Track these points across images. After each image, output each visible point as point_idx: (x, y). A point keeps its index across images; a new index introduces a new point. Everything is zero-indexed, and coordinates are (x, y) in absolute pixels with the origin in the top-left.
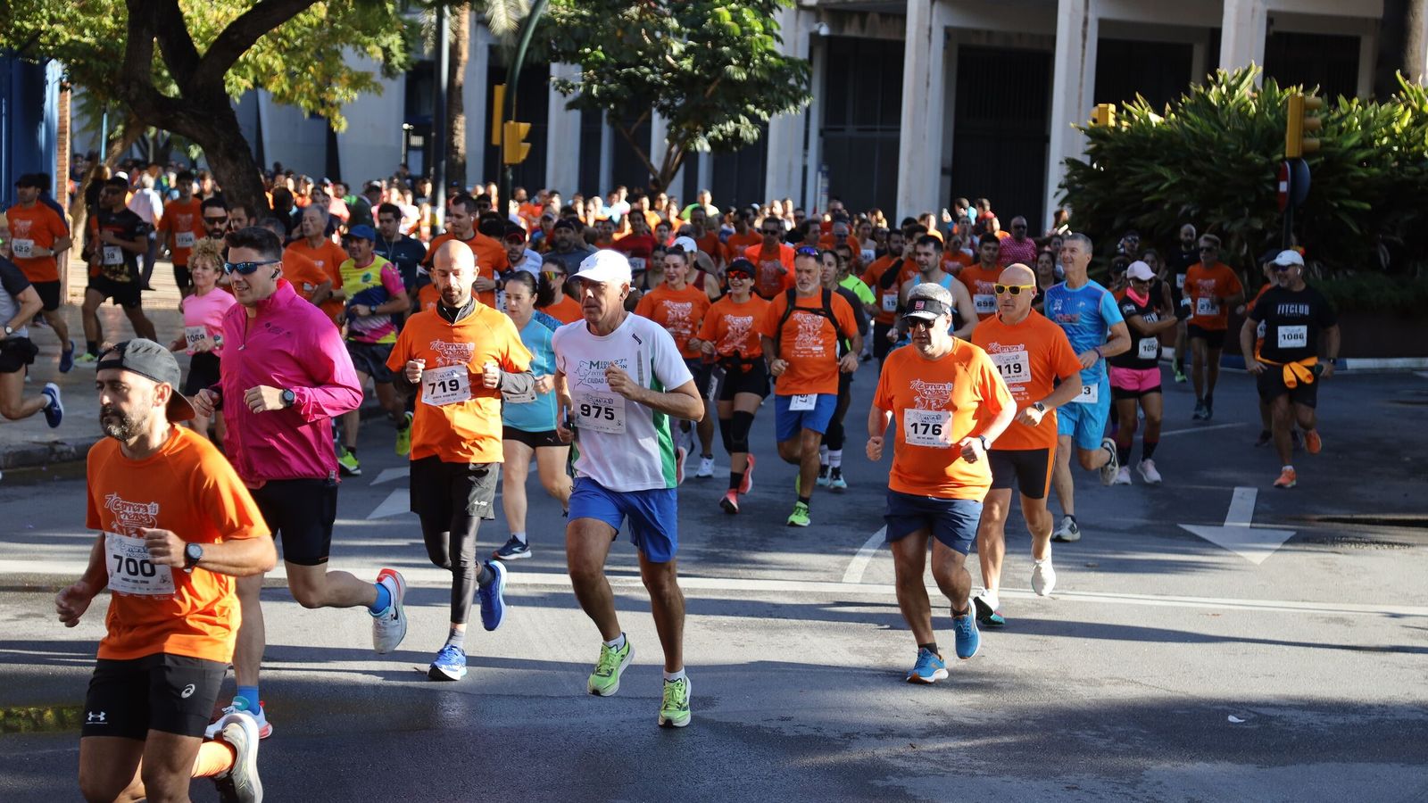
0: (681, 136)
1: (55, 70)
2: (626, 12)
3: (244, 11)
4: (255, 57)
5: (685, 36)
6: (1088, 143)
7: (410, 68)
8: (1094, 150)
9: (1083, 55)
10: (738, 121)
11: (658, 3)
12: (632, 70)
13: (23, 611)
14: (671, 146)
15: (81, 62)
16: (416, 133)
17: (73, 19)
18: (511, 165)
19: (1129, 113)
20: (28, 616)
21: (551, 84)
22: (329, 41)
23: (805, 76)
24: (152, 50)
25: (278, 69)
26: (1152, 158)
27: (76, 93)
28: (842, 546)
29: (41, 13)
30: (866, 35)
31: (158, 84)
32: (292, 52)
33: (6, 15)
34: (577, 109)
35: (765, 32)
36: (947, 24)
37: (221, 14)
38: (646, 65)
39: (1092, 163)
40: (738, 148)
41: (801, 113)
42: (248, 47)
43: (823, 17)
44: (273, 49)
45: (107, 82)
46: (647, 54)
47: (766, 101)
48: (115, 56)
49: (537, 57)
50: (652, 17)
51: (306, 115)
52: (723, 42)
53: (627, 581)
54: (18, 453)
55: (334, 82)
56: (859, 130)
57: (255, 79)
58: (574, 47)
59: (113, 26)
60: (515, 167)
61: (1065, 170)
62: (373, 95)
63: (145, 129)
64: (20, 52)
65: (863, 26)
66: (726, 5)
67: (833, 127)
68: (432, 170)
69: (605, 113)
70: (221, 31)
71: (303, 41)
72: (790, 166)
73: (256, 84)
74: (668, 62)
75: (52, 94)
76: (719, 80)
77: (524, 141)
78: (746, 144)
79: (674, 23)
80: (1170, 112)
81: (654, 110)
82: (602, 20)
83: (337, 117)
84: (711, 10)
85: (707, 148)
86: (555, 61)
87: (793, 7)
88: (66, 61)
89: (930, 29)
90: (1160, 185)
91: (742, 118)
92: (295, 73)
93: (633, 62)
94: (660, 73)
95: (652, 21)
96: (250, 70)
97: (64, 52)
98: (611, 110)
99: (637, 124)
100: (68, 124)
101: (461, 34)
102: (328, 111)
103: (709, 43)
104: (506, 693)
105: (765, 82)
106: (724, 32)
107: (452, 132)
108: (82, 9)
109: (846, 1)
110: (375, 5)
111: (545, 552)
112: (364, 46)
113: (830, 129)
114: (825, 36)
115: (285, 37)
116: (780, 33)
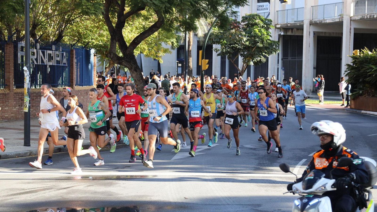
0: (246, 61)
1: (93, 51)
2: (232, 31)
3: (138, 35)
4: (140, 46)
5: (247, 36)
6: (352, 60)
7: (178, 47)
8: (354, 61)
9: (350, 37)
10: (261, 57)
11: (240, 28)
12: (234, 45)
13: (89, 184)
14: (244, 64)
15: (99, 49)
16: (179, 63)
17: (97, 38)
18: (204, 70)
19: (363, 52)
20: (90, 186)
21: (213, 50)
22: (158, 41)
23: (278, 45)
24: (116, 46)
25: (146, 49)
26: (370, 63)
27: (98, 57)
28: (292, 165)
29: (89, 37)
30: (293, 34)
31: (117, 54)
32: (149, 44)
33: (81, 38)
34: (220, 55)
35: (267, 35)
36: (314, 31)
37: (132, 36)
38: (237, 44)
39: (353, 65)
40: (261, 64)
41: (277, 55)
42: (139, 44)
43: (282, 30)
44: (145, 43)
45: (105, 53)
46: (237, 41)
47: (268, 52)
48: (107, 47)
49: (209, 43)
50: (238, 32)
51: (153, 60)
52: (256, 37)
53: (237, 175)
54: (86, 145)
55: (159, 51)
56: (291, 58)
57: (141, 51)
58: (219, 41)
59: (107, 40)
60: (205, 71)
61: (346, 67)
62: (169, 54)
63: (114, 64)
64: (85, 47)
65: (292, 32)
66: (257, 28)
67: (285, 58)
68: (184, 72)
69: (227, 56)
70: (132, 40)
71: (152, 42)
72: (274, 68)
73: (141, 52)
74: (243, 43)
75: (92, 57)
76: (256, 47)
77: (207, 64)
78: (263, 63)
79: (244, 33)
80: (374, 51)
81: (239, 55)
82: (225, 33)
83: (161, 60)
84: (253, 30)
85: (253, 64)
86: (214, 44)
87: (274, 28)
88: (96, 49)
89: (310, 32)
90: (372, 70)
91: (262, 56)
92: (150, 49)
93: (234, 43)
94: (240, 46)
95: (238, 33)
96: (139, 49)
97: (95, 47)
98: (228, 55)
99: (235, 59)
100: (96, 64)
101: (191, 38)
102: (158, 58)
103: (253, 38)
104: (208, 204)
105: (267, 47)
106: (257, 35)
107: (189, 63)
108: (99, 36)
109: (287, 26)
110: (170, 32)
111: (216, 168)
112: (167, 42)
113: (284, 58)
114: (283, 35)
115: (148, 41)
116: (271, 35)
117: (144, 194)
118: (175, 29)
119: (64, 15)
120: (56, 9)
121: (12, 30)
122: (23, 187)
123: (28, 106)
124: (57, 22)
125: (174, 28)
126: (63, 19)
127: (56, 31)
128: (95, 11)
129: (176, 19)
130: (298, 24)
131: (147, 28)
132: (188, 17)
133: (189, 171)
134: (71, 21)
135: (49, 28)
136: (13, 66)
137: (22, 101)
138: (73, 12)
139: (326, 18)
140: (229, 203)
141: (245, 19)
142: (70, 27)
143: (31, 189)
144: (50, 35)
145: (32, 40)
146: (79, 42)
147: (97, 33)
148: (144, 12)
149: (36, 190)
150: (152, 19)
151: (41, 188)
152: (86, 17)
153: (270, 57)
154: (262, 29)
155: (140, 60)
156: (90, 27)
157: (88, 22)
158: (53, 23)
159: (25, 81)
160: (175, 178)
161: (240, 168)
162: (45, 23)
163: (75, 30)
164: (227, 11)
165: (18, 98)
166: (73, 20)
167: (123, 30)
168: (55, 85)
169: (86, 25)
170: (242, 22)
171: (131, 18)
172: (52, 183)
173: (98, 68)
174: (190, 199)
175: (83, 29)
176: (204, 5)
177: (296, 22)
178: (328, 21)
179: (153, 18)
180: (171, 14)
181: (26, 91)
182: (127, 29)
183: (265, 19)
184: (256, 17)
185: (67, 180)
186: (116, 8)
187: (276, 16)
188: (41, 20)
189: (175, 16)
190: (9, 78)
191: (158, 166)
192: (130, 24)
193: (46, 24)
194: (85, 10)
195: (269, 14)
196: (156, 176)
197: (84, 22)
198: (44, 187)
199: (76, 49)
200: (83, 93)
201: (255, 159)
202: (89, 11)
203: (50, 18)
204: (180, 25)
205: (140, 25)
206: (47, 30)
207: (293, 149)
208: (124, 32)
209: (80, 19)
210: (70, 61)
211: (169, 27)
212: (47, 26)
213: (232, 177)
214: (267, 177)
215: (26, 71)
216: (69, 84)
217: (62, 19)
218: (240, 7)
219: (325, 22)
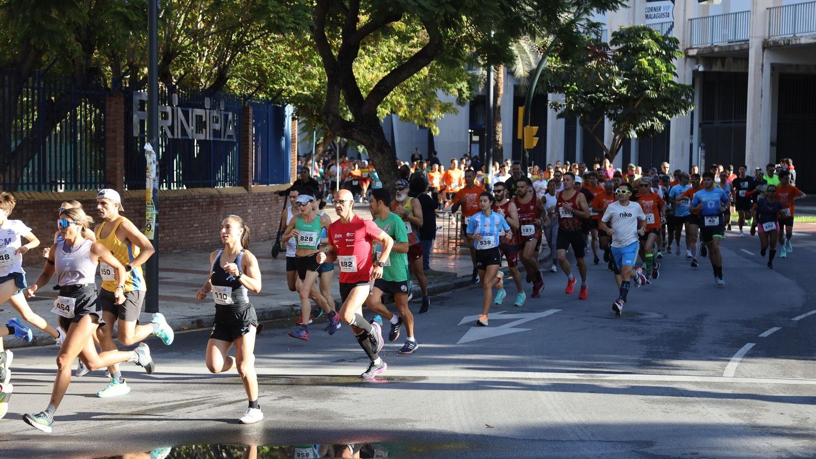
0: (621, 130)
1: (289, 109)
2: (589, 64)
3: (386, 74)
4: (391, 98)
5: (622, 75)
7: (473, 99)
10: (653, 121)
11: (608, 58)
12: (593, 95)
13: (282, 395)
14: (615, 136)
15: (303, 105)
16: (476, 134)
17: (298, 82)
18: (528, 150)
20: (284, 397)
21: (548, 105)
22: (430, 88)
23: (691, 94)
24: (339, 99)
25: (404, 104)
27: (300, 121)
28: (721, 356)
29: (283, 80)
30: (725, 70)
31: (341, 114)
32: (409, 95)
33: (265, 81)
34: (563, 118)
35: (668, 71)
36: (772, 62)
37: (374, 76)
38: (601, 92)
40: (653, 135)
41: (689, 116)
42: (388, 93)
43: (700, 61)
44: (401, 93)
45: (316, 114)
46: (601, 86)
47: (669, 109)
48: (320, 100)
49: (541, 91)
50: (604, 66)
51: (418, 127)
52: (644, 77)
53: (601, 376)
54: (275, 311)
55: (431, 109)
56: (722, 123)
57: (392, 109)
58: (561, 86)
59: (319, 85)
62: (453, 115)
63: (334, 138)
64: (273, 100)
65: (723, 65)
66: (645, 58)
67: (708, 121)
68: (485, 154)
69: (578, 119)
70: (374, 85)
71: (415, 88)
72: (683, 143)
73: (392, 112)
74: (613, 90)
75: (288, 121)
76: (642, 98)
77: (535, 136)
78: (657, 133)
79: (616, 69)
81: (606, 116)
82: (576, 69)
83: (434, 127)
84: (637, 60)
85: (636, 136)
86: (550, 92)
87: (683, 56)
88: (295, 104)
89: (763, 65)
91: (655, 119)
92: (412, 105)
93: (594, 91)
94: (608, 96)
95: (604, 68)
96: (389, 105)
97: (295, 100)
98: (582, 117)
99: (596, 125)
100: (296, 137)
101: (499, 79)
102: (429, 124)
103: (636, 79)
104: (537, 438)
105: (668, 99)
106: (644, 72)
107: (495, 133)
108: (303, 77)
109: (713, 52)
110: (455, 67)
111: (554, 361)
112: (448, 89)
113: (706, 123)
114: (701, 72)
115: (407, 87)
116: (676, 71)
117: (400, 417)
118: (465, 61)
119: (229, 32)
120: (213, 21)
121: (121, 66)
122: (143, 400)
123: (153, 228)
124: (214, 49)
125: (465, 58)
126: (227, 42)
127: (214, 68)
128: (294, 23)
129: (469, 39)
130: (737, 48)
131: (405, 58)
132: (494, 35)
133: (495, 367)
134: (244, 45)
135: (198, 62)
136: (123, 144)
137: (141, 216)
138: (249, 26)
139: (800, 33)
140: (583, 438)
141: (618, 37)
142: (242, 58)
143: (161, 403)
144: (199, 75)
145: (162, 87)
146: (261, 90)
147: (299, 71)
148: (400, 26)
149: (171, 406)
150: (416, 39)
151: (182, 402)
152: (276, 36)
153: (674, 120)
154: (656, 59)
155: (391, 128)
156: (284, 59)
157: (281, 47)
158: (207, 50)
159: (147, 174)
160: (466, 382)
161: (607, 363)
162: (189, 51)
163: (253, 65)
164: (579, 22)
165: (132, 211)
166: (248, 43)
167: (355, 64)
168: (210, 184)
169: (276, 54)
170: (611, 45)
171: (370, 39)
172: (204, 391)
173: (299, 144)
174: (499, 429)
175: (269, 62)
176: (529, 8)
177: (732, 42)
178: (803, 41)
179: (418, 37)
180: (459, 28)
181: (150, 196)
182: (362, 61)
183: (663, 37)
184: (644, 34)
185: (235, 386)
186: (339, 18)
187: (688, 30)
188: (181, 43)
189: (467, 33)
190: (115, 168)
191: (430, 357)
192: (369, 50)
193: (191, 53)
194: (275, 22)
195: (671, 26)
196: (424, 378)
197: (272, 47)
198: (186, 400)
199: (254, 105)
200: (269, 199)
201: (641, 342)
202: (283, 24)
203: (201, 40)
204: (478, 53)
205: (391, 54)
206: (194, 64)
207: (725, 322)
208: (356, 68)
209: (264, 41)
210: (242, 130)
211: (454, 56)
212: (194, 56)
213: (589, 380)
214: (666, 381)
215: (150, 153)
216: (239, 179)
217: (225, 41)
218: (608, 12)
219: (798, 42)
